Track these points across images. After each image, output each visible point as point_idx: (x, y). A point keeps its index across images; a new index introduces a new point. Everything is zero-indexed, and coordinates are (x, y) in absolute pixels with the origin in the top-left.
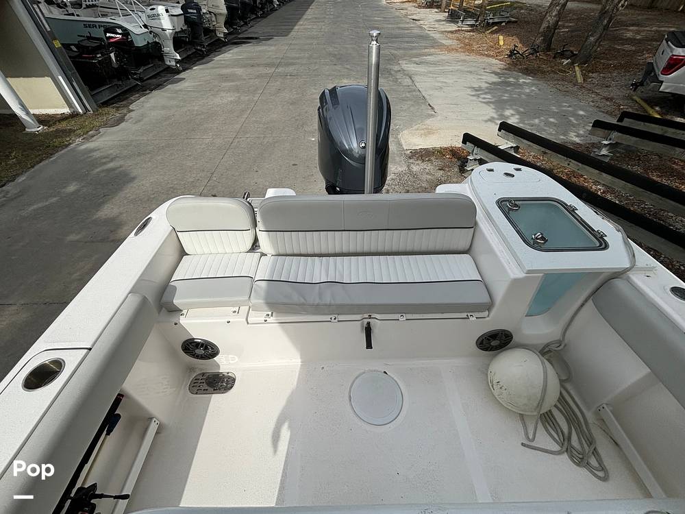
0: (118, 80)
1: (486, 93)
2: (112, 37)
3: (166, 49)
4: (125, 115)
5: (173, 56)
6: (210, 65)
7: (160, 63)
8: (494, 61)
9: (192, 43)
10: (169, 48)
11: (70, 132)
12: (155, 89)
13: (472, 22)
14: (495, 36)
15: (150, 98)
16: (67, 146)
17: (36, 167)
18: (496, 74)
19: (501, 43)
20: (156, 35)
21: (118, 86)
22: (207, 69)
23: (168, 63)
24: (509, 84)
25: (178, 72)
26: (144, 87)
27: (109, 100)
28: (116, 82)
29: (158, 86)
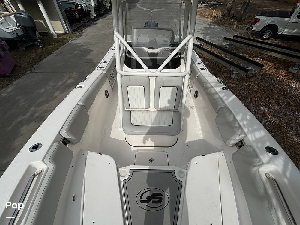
0: (78, 23)
1: (202, 31)
2: (78, 8)
3: (91, 12)
4: (82, 34)
5: (93, 14)
6: (106, 18)
7: (89, 17)
8: (208, 20)
9: (98, 10)
10: (92, 12)
11: (67, 38)
12: (89, 26)
13: (206, 4)
14: (213, 10)
15: (88, 29)
16: (68, 42)
17: (62, 47)
18: (208, 24)
19: (214, 13)
20: (88, 7)
21: (77, 25)
22: (105, 20)
23: (92, 17)
24: (212, 28)
25: (95, 21)
26: (85, 26)
27: (75, 29)
28: (77, 23)
29: (89, 25)
